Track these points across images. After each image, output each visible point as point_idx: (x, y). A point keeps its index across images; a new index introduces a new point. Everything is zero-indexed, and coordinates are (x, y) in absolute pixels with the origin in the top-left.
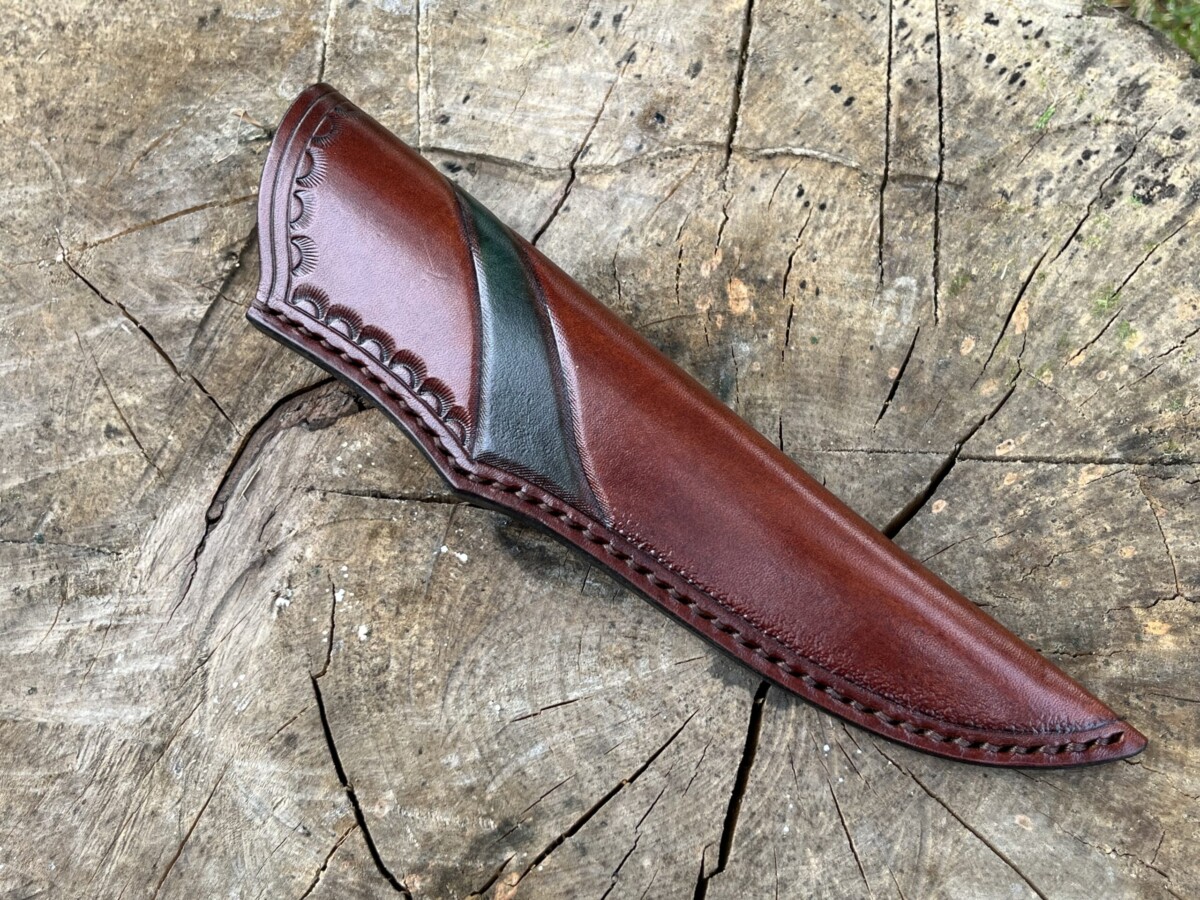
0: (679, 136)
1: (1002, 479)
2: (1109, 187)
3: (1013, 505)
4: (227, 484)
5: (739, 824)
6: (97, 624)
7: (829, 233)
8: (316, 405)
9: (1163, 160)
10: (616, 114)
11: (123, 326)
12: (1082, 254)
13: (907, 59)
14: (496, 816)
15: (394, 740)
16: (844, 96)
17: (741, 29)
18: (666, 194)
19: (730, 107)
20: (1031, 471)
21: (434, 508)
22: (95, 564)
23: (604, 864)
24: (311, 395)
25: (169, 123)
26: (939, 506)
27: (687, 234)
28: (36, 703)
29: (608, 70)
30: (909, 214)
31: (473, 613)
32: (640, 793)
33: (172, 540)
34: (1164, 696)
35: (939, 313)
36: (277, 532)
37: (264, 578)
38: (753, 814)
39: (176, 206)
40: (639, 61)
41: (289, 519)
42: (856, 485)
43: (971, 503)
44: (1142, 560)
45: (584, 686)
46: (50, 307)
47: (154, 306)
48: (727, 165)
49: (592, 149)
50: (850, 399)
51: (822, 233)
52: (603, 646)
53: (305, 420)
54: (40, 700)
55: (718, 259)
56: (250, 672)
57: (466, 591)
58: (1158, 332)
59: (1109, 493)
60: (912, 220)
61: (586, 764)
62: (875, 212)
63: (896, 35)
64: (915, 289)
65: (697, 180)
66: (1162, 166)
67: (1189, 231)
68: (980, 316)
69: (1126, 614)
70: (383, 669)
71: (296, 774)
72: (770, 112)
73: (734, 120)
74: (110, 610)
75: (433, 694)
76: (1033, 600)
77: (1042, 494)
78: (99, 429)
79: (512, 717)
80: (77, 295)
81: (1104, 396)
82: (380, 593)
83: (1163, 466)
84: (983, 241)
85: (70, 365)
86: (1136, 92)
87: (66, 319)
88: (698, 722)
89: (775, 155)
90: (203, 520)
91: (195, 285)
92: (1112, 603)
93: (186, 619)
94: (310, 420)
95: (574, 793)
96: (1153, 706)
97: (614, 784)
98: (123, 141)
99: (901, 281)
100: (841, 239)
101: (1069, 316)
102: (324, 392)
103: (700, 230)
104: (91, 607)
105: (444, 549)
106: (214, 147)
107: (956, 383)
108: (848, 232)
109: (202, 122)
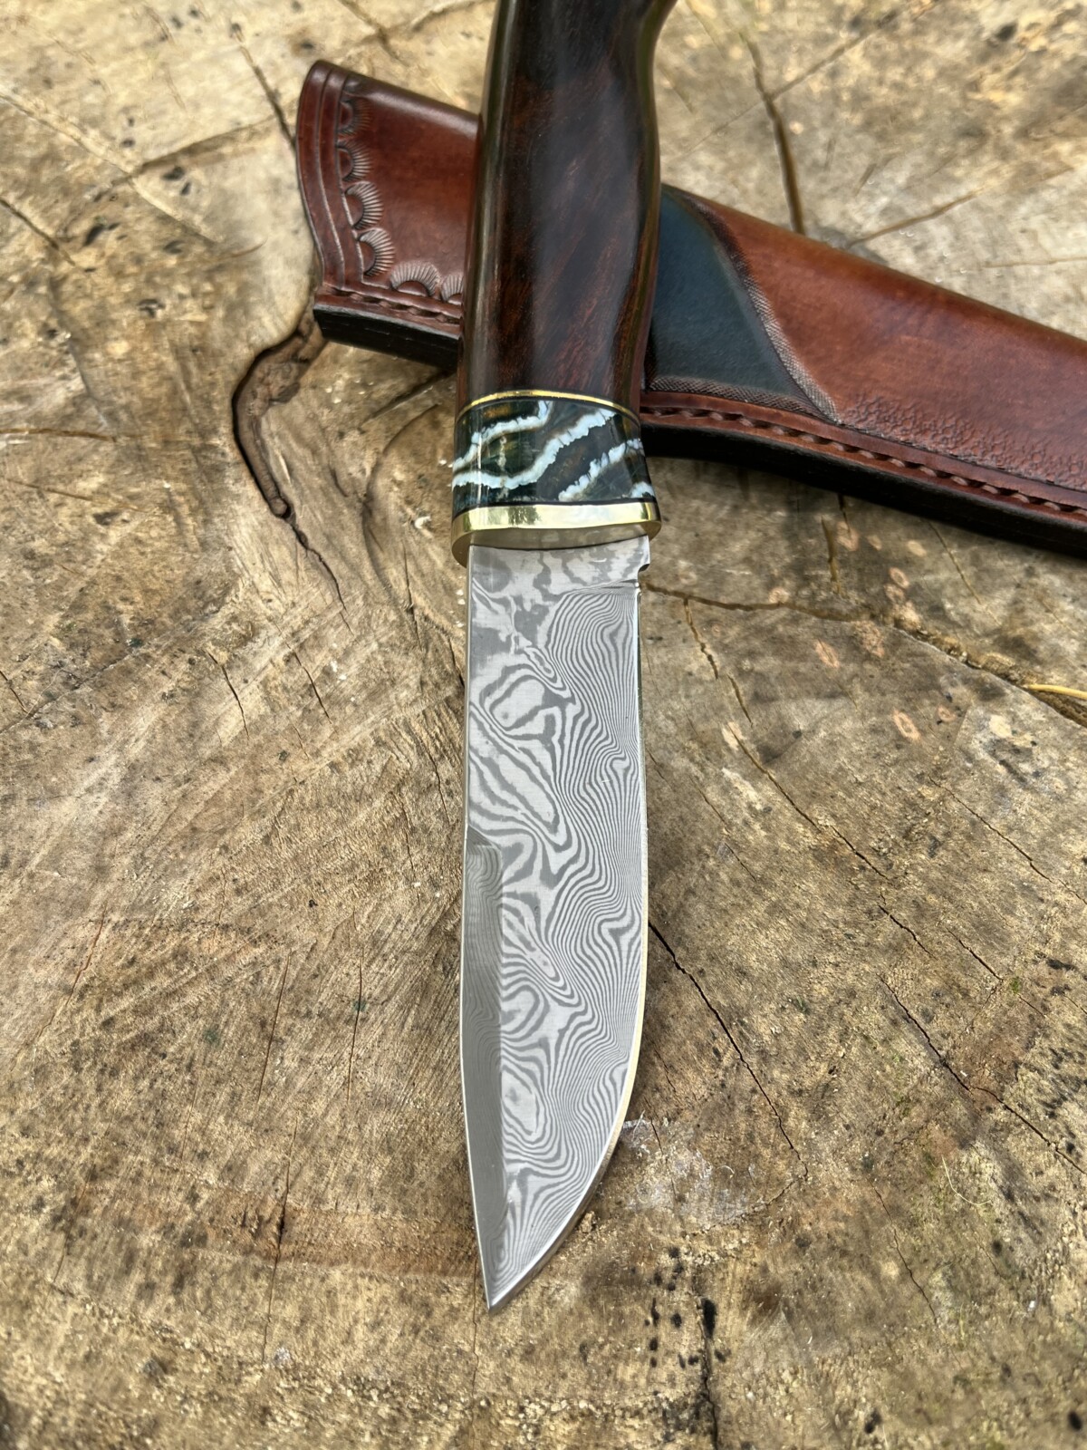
0: (339, 47)
1: (811, 90)
3: (837, 98)
4: (263, 483)
6: (280, 659)
8: (267, 384)
20: (821, 75)
22: (217, 622)
24: (252, 382)
26: (796, 127)
28: (300, 763)
29: (227, 43)
33: (268, 553)
36: (353, 479)
37: (385, 519)
40: (247, 26)
41: (352, 465)
43: (812, 113)
44: (942, 72)
47: (26, 408)
49: (282, 90)
53: (272, 399)
54: (299, 757)
59: (879, 55)
69: (973, 102)
74: (277, 642)
76: (916, 133)
77: (844, 81)
78: (89, 525)
83: (886, 23)
89: (423, 21)
90: (277, 519)
93: (358, 593)
94: (275, 397)
102: (262, 373)
104: (255, 654)
107: (713, 63)
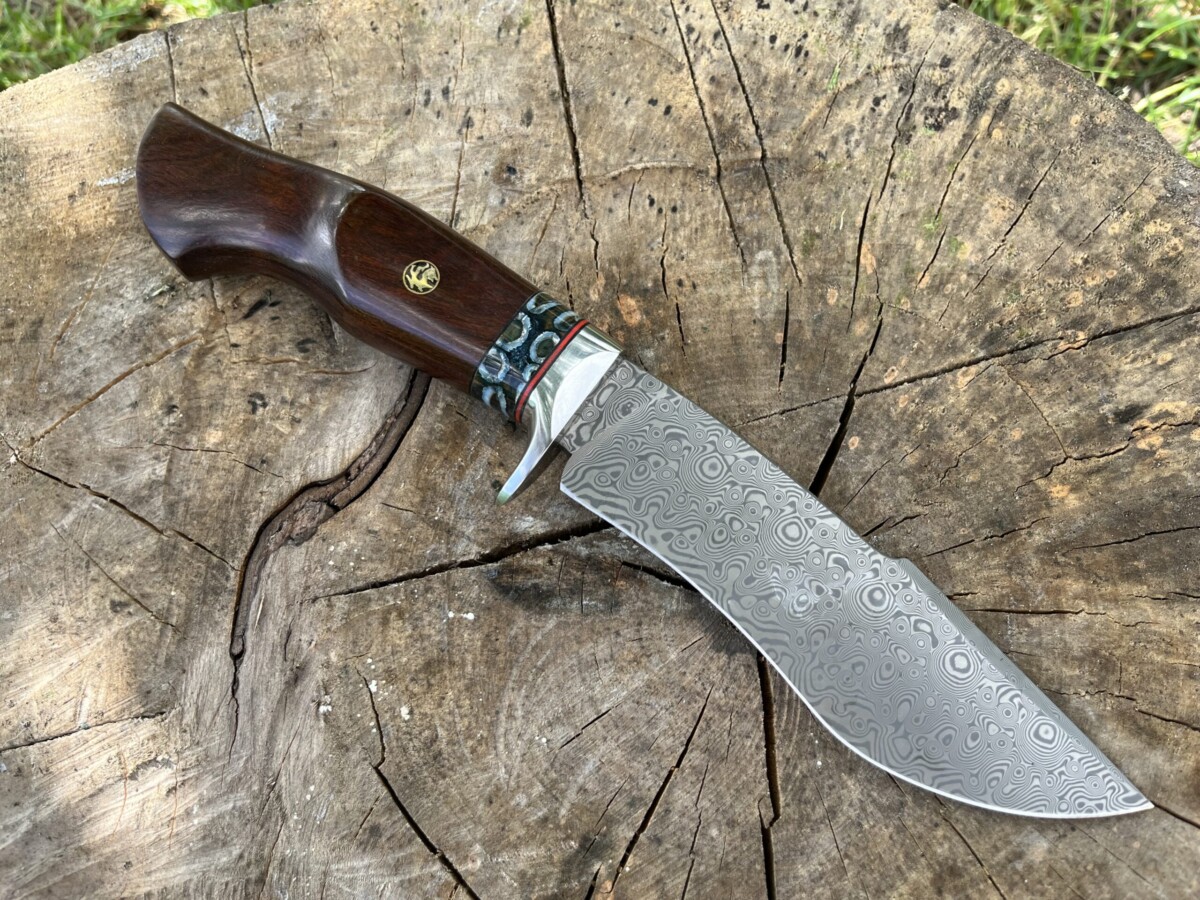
0: (534, 182)
1: (896, 403)
2: (904, 124)
3: (913, 423)
4: (239, 618)
5: (779, 773)
6: (164, 787)
7: (687, 232)
8: (296, 521)
9: (940, 88)
10: (472, 178)
11: (94, 505)
12: (900, 189)
13: (704, 60)
14: (574, 835)
15: (464, 799)
16: (661, 108)
17: (555, 71)
18: (539, 236)
19: (568, 143)
20: (918, 389)
21: (429, 581)
22: (144, 732)
23: (679, 846)
24: (287, 514)
25: (72, 301)
26: (853, 442)
27: (568, 266)
28: (135, 875)
29: (451, 140)
30: (748, 194)
31: (494, 664)
32: (689, 774)
33: (207, 686)
34: (1084, 548)
35: (800, 274)
36: (299, 647)
37: (302, 692)
38: (788, 759)
39: (106, 378)
40: (477, 124)
41: (306, 632)
42: (780, 446)
43: (879, 432)
44: (1030, 437)
45: (611, 696)
46: (19, 508)
47: (117, 477)
48: (582, 195)
49: (463, 215)
50: (750, 372)
51: (682, 233)
52: (616, 656)
53: (290, 538)
54: (138, 870)
55: (601, 281)
56: (317, 781)
57: (483, 646)
58: (981, 238)
59: (985, 388)
60: (752, 199)
61: (635, 764)
62: (719, 203)
63: (689, 40)
64: (774, 260)
65: (561, 216)
66: (941, 94)
67: (979, 144)
68: (834, 267)
69: (1031, 487)
70: (435, 739)
71: (390, 859)
72: (604, 138)
73: (576, 154)
75: (484, 747)
76: (954, 499)
77: (934, 406)
78: (105, 608)
79: (559, 745)
80: (41, 489)
81: (955, 306)
82: (408, 672)
83: (1020, 352)
84: (816, 201)
85: (57, 556)
86: (900, 37)
87: (38, 514)
88: (717, 695)
89: (620, 174)
90: (229, 659)
91: (147, 446)
92: (1017, 482)
93: (245, 753)
94: (294, 536)
95: (634, 793)
96: (1078, 559)
97: (665, 774)
98: (35, 331)
99: (760, 256)
100: (699, 234)
101: (906, 246)
102: (297, 507)
103: (578, 260)
105: (451, 615)
106: (122, 312)
107: (833, 331)
108: (703, 225)
109: (103, 294)
